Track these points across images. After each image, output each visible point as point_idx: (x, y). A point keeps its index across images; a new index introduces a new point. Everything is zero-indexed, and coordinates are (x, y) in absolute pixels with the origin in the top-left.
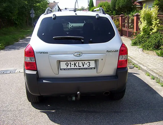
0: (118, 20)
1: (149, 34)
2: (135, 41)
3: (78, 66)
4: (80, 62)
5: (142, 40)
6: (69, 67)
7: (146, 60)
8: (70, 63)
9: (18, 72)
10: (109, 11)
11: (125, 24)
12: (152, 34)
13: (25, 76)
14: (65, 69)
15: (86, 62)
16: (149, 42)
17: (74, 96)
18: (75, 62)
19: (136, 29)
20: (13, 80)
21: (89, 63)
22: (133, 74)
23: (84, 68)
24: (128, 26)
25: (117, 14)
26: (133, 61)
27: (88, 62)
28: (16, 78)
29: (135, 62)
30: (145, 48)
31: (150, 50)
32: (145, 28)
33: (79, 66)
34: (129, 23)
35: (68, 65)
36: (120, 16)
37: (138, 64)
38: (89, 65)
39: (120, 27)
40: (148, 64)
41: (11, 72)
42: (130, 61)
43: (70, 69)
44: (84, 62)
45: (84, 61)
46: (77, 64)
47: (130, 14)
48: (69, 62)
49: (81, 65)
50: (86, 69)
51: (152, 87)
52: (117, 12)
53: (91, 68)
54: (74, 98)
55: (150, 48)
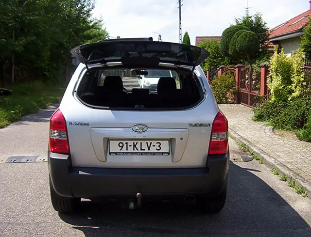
0: (233, 73)
1: (285, 100)
2: (261, 113)
3: (139, 149)
4: (144, 143)
5: (274, 110)
6: (124, 150)
7: (276, 146)
8: (127, 143)
9: (41, 161)
10: (218, 58)
11: (245, 81)
12: (291, 100)
13: (50, 165)
14: (118, 153)
15: (154, 143)
16: (285, 115)
17: (132, 201)
18: (135, 142)
19: (263, 91)
20: (30, 173)
21: (159, 144)
22: (249, 171)
23: (151, 153)
24: (251, 86)
25: (231, 64)
26: (252, 148)
27: (157, 143)
28: (36, 171)
29: (255, 150)
30: (279, 125)
31: (287, 130)
32: (280, 88)
33: (141, 150)
34: (251, 80)
35: (122, 147)
36: (236, 66)
37: (259, 154)
38: (159, 148)
39: (237, 87)
40: (279, 154)
41: (28, 160)
42: (247, 147)
43: (126, 153)
44: (151, 143)
45: (151, 141)
46: (138, 146)
47: (256, 63)
48: (124, 142)
49: (145, 147)
50: (154, 154)
51: (279, 194)
52: (231, 60)
53: (163, 153)
54: (132, 205)
55: (286, 126)
